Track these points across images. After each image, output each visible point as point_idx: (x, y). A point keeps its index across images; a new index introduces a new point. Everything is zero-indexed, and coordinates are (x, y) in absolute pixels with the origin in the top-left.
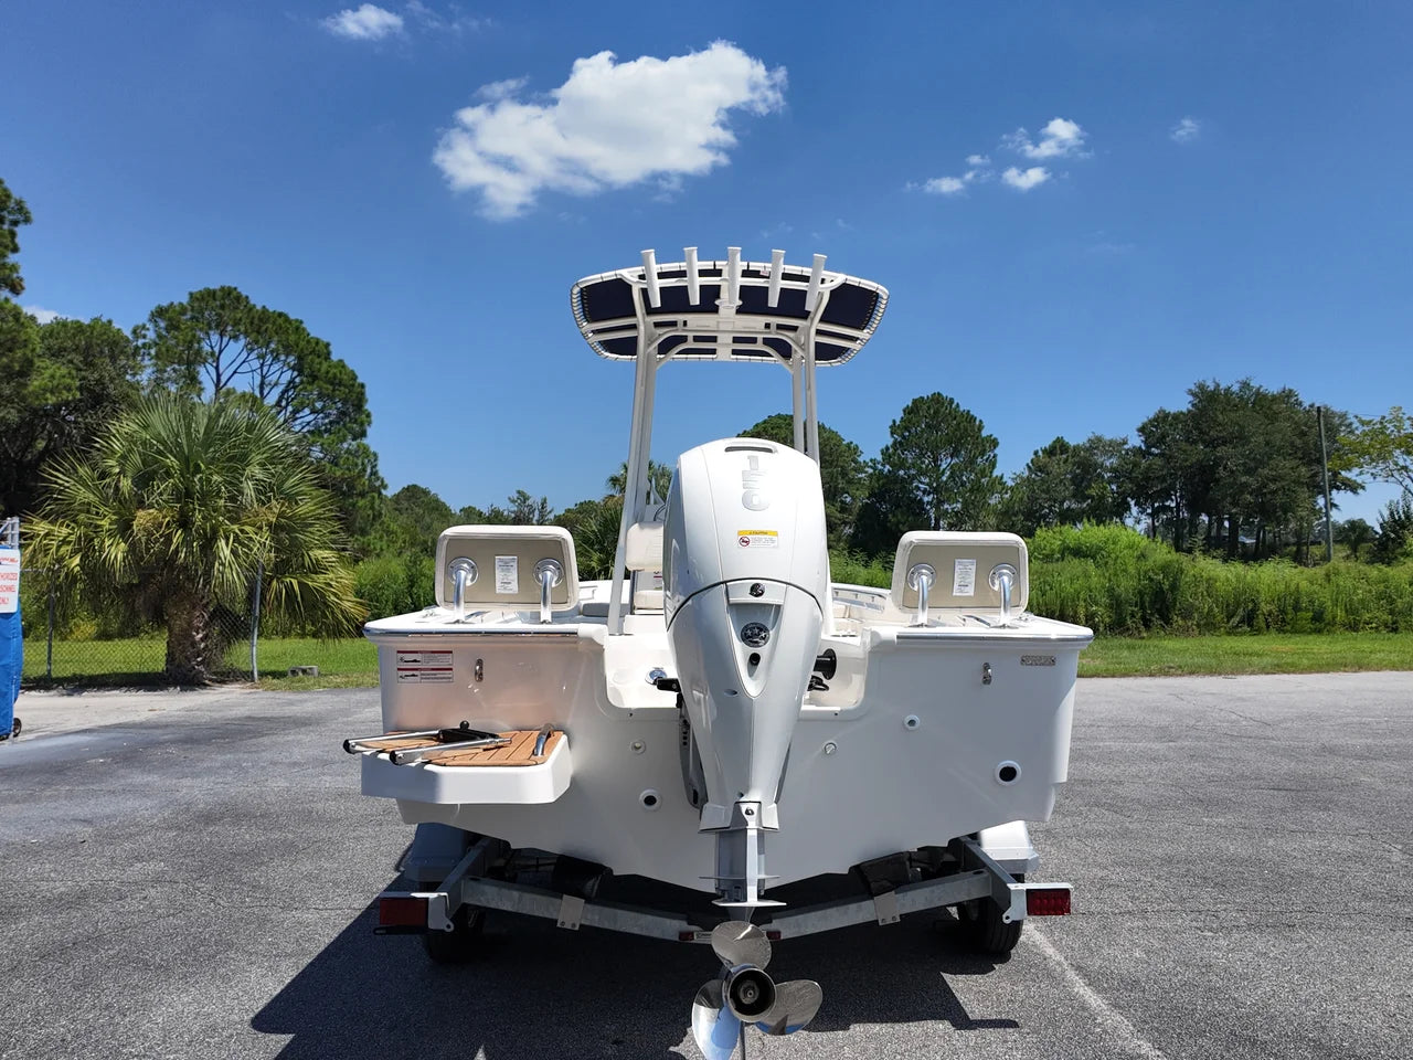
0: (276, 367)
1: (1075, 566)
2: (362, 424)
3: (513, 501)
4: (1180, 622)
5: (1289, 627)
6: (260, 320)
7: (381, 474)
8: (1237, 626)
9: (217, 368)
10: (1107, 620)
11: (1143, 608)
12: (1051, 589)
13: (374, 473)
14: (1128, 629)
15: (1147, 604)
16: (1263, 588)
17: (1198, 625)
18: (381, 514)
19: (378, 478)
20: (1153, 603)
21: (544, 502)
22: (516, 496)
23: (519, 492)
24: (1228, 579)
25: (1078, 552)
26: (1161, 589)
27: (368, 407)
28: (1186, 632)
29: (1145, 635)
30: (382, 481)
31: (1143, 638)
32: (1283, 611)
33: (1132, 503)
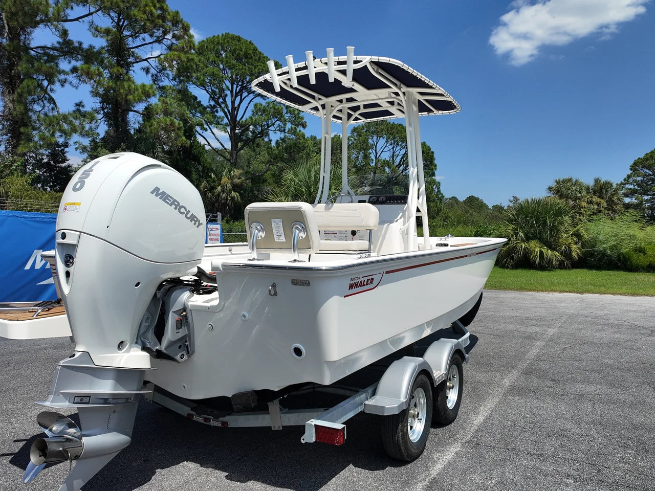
0: (398, 148)
2: (432, 170)
3: (511, 201)
6: (391, 128)
7: (442, 192)
9: (376, 151)
13: (439, 191)
18: (441, 209)
19: (440, 193)
22: (512, 199)
23: (514, 197)
27: (436, 162)
30: (442, 194)
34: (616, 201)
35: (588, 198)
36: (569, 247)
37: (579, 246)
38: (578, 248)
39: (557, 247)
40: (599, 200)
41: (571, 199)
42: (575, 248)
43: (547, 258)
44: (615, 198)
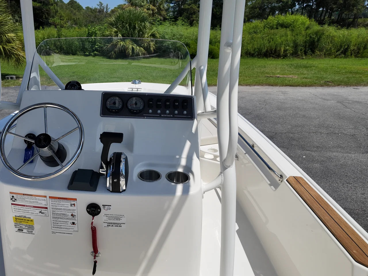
1: (282, 31)
3: (98, 5)
4: (318, 53)
5: (360, 55)
8: (340, 55)
10: (291, 52)
11: (305, 47)
12: (273, 40)
14: (298, 55)
15: (307, 47)
16: (353, 40)
17: (325, 54)
20: (309, 46)
21: (107, 5)
23: (100, 2)
24: (340, 37)
25: (283, 25)
26: (314, 40)
28: (320, 56)
29: (304, 57)
31: (303, 59)
32: (359, 49)
33: (297, 4)
34: (162, 8)
35: (147, 6)
36: (149, 44)
37: (154, 43)
38: (154, 44)
39: (141, 44)
40: (153, 7)
41: (138, 7)
42: (152, 44)
43: (136, 53)
44: (162, 6)
